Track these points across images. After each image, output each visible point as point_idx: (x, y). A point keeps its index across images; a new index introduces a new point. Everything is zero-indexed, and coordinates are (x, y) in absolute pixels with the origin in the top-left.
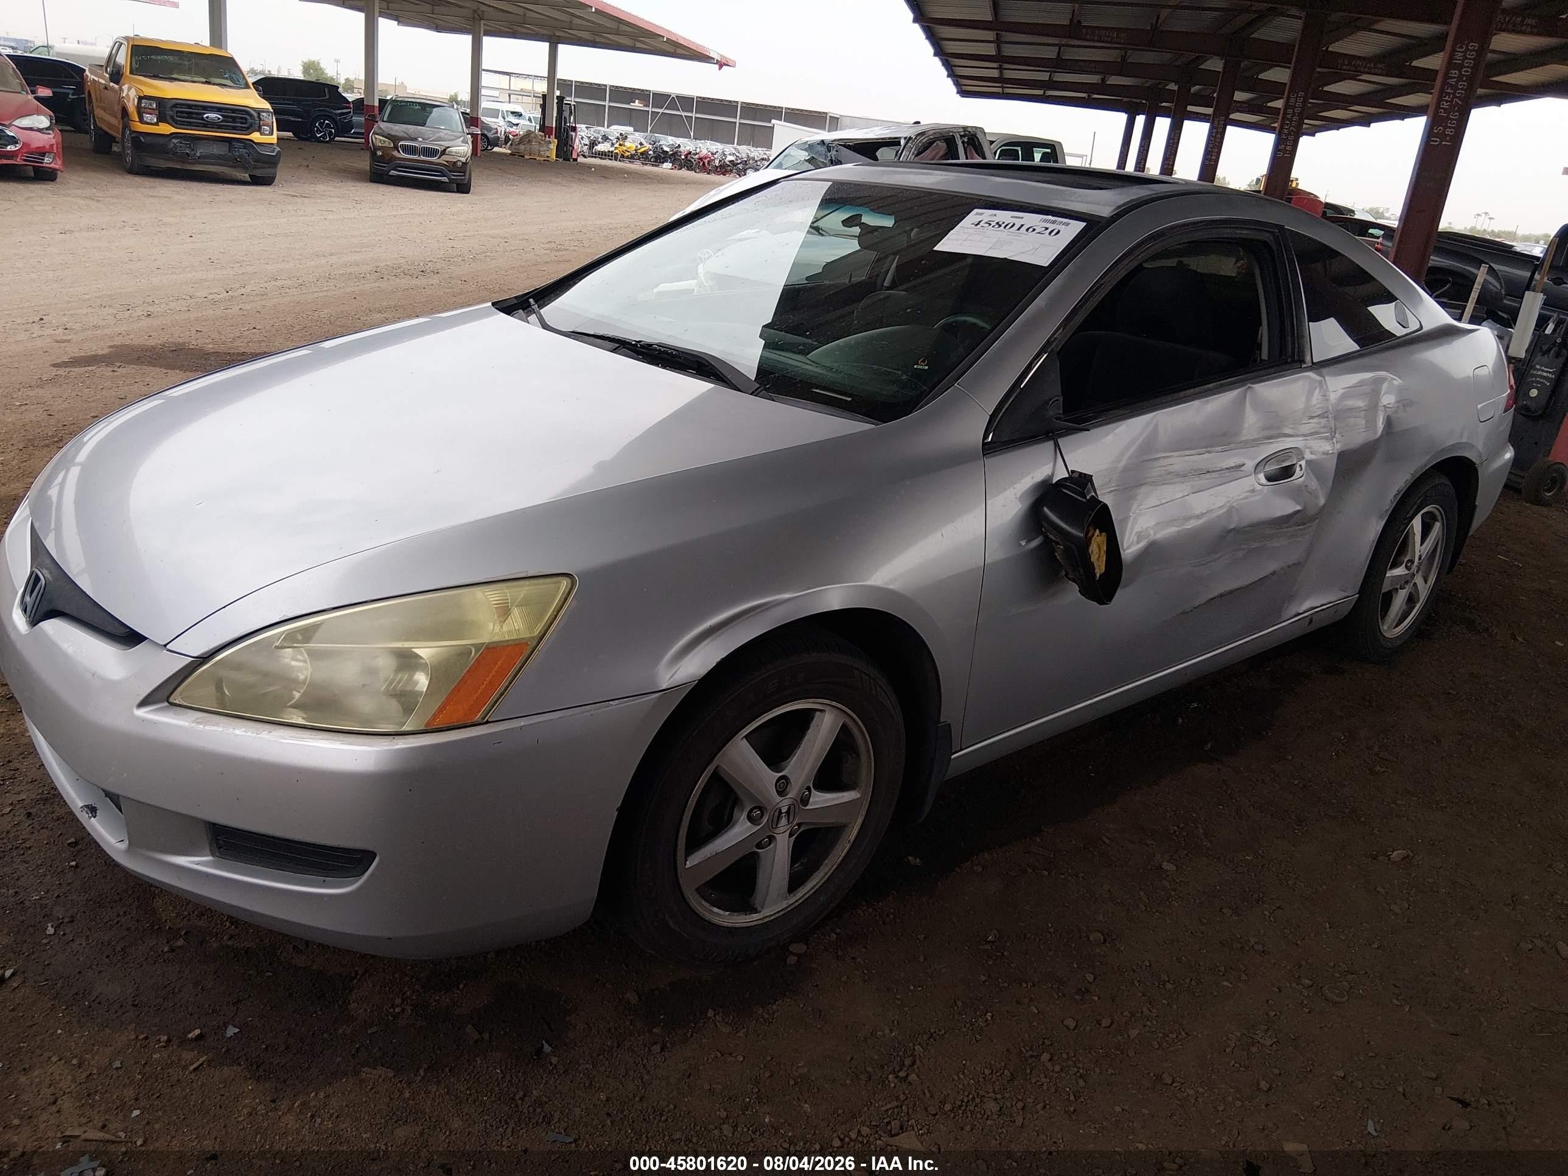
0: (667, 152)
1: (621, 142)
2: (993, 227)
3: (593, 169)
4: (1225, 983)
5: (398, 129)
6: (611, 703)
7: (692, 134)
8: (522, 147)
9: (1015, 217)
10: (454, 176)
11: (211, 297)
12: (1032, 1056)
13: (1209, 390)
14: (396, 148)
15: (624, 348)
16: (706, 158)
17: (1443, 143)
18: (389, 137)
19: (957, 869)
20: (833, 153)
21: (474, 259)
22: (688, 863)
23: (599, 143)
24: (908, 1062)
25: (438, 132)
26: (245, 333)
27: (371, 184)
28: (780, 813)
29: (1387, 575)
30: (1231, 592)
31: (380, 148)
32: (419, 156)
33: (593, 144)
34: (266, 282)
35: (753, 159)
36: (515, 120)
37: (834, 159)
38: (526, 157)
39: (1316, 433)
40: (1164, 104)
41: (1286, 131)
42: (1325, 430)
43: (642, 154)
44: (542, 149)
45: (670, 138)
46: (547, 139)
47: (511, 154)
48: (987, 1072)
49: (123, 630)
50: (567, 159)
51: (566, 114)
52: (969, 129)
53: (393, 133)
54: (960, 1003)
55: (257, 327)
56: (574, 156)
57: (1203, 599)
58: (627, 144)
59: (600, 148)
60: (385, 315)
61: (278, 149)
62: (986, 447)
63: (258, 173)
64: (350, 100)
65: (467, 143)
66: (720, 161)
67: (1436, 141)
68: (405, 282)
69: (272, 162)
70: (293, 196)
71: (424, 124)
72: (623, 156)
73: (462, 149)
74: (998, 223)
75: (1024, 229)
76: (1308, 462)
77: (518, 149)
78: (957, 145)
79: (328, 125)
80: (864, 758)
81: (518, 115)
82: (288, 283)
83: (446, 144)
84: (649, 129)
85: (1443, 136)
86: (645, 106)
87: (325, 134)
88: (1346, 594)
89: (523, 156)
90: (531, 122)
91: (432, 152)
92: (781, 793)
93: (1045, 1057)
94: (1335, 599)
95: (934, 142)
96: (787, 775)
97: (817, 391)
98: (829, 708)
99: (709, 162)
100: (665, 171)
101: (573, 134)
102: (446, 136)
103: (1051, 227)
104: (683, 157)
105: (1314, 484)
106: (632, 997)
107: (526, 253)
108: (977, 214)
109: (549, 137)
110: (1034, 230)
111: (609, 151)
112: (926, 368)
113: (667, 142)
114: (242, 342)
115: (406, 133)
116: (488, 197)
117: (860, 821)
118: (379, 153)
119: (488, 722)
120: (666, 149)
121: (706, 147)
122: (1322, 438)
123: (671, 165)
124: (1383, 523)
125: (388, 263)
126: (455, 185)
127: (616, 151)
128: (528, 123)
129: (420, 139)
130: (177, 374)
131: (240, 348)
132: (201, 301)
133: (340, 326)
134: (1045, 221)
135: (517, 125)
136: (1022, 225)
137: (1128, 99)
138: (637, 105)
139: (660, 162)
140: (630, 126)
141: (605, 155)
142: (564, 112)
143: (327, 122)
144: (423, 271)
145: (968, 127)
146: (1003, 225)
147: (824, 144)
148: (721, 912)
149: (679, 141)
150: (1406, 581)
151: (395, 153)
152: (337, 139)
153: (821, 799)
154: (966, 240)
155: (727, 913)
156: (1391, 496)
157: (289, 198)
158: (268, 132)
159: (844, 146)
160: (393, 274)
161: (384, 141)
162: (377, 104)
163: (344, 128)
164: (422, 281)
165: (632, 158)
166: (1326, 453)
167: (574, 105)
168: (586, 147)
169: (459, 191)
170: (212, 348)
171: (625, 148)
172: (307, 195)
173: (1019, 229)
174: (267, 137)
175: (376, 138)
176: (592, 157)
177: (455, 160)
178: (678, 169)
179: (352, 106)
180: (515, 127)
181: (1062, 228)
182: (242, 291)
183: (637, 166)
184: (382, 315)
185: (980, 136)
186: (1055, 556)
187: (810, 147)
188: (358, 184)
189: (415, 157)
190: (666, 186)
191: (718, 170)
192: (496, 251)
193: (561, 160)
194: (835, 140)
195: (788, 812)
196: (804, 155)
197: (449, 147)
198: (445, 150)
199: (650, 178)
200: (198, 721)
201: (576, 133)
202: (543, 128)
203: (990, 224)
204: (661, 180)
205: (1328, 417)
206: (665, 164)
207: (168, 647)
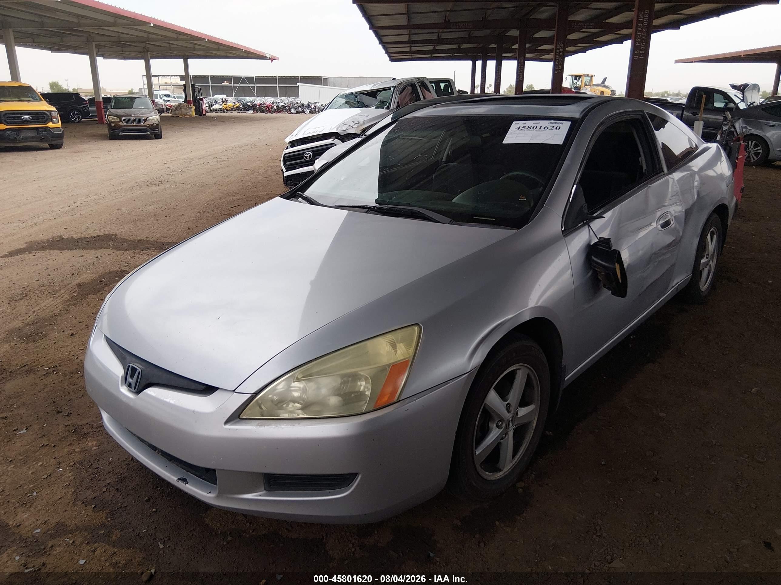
0: (249, 105)
1: (225, 103)
2: (527, 129)
3: (216, 118)
4: (713, 463)
5: (120, 111)
6: (449, 382)
7: (256, 95)
8: (177, 112)
9: (535, 123)
10: (153, 131)
11: (62, 210)
12: (650, 514)
13: (635, 191)
14: (121, 121)
15: (371, 210)
16: (269, 106)
17: (640, 58)
18: (117, 116)
19: (571, 434)
20: (358, 98)
21: (182, 171)
22: (476, 452)
23: (214, 105)
24: (598, 528)
25: (141, 111)
26: (90, 226)
27: (110, 140)
28: (509, 421)
29: (701, 262)
30: (654, 282)
31: (112, 122)
32: (134, 123)
33: (211, 105)
34: (85, 198)
35: (293, 103)
36: (167, 99)
37: (359, 101)
38: (180, 116)
39: (675, 203)
40: (489, 54)
41: (557, 61)
42: (678, 201)
43: (236, 107)
44: (188, 112)
45: (247, 98)
46: (189, 106)
47: (172, 116)
48: (636, 525)
49: (204, 387)
50: (200, 115)
51: (197, 93)
52: (421, 79)
53: (118, 114)
54: (606, 496)
55: (94, 222)
56: (204, 113)
57: (645, 288)
58: (228, 104)
59: (214, 107)
60: (154, 206)
61: (63, 130)
62: (564, 232)
63: (54, 143)
64: (86, 99)
65: (157, 114)
66: (277, 106)
67: (637, 57)
68: (153, 188)
69: (60, 136)
70: (75, 152)
71: (132, 107)
72: (227, 110)
73: (155, 117)
74: (528, 127)
75: (542, 128)
76: (675, 217)
77: (175, 113)
78: (416, 87)
79: (77, 114)
80: (536, 389)
81: (168, 96)
82: (96, 197)
83: (147, 115)
84: (234, 95)
85: (639, 55)
86: (230, 83)
87: (76, 118)
88: (688, 274)
89: (179, 116)
90: (175, 99)
91: (140, 121)
92: (509, 412)
93: (656, 513)
94: (685, 277)
95: (406, 87)
96: (510, 402)
97: (477, 218)
98: (522, 367)
99: (271, 107)
100: (250, 115)
101: (202, 102)
102: (146, 112)
103: (556, 126)
104: (258, 107)
105: (678, 227)
106: (457, 522)
107: (205, 165)
108: (516, 124)
109: (190, 105)
110: (548, 128)
111: (220, 108)
112: (525, 199)
113: (248, 100)
114: (90, 231)
115: (125, 113)
116: (172, 139)
117: (536, 419)
118: (113, 125)
119: (400, 401)
120: (249, 104)
121: (268, 100)
122: (677, 205)
123: (252, 111)
124: (698, 239)
125: (141, 180)
126: (154, 136)
127: (223, 108)
128: (174, 99)
129: (133, 115)
130: (67, 252)
131: (92, 234)
132: (58, 213)
133: (135, 216)
134: (551, 123)
135: (169, 101)
136: (541, 127)
137: (471, 54)
138: (225, 83)
139: (246, 111)
140: (224, 94)
141: (218, 111)
142: (196, 92)
143: (76, 112)
144: (160, 182)
145: (420, 78)
146: (532, 128)
147: (353, 94)
148: (489, 474)
149: (252, 99)
150: (707, 263)
151: (121, 123)
152: (82, 120)
153: (523, 412)
154: (516, 137)
155: (491, 473)
156: (701, 227)
157: (73, 153)
158: (56, 122)
159: (363, 94)
160: (146, 185)
161: (115, 119)
162: (101, 100)
163: (86, 114)
164: (161, 187)
165: (232, 110)
166: (680, 212)
167: (200, 88)
168: (208, 108)
169: (156, 138)
170: (77, 236)
171: (227, 106)
172: (82, 151)
173: (540, 128)
174: (56, 124)
175: (110, 118)
176: (211, 112)
177: (153, 123)
178: (257, 113)
179: (88, 102)
180: (168, 102)
181: (561, 125)
182: (76, 205)
183: (235, 114)
184: (153, 207)
185: (426, 81)
186: (598, 279)
187: (347, 96)
188: (104, 142)
189: (132, 124)
190: (255, 122)
191: (276, 111)
192: (191, 166)
193: (198, 116)
194: (358, 92)
195: (512, 420)
196: (344, 101)
197: (148, 117)
198: (146, 119)
199: (245, 119)
200: (259, 424)
201: (203, 101)
202: (186, 101)
203: (525, 128)
204: (251, 119)
205: (678, 195)
206: (249, 111)
207: (236, 391)
